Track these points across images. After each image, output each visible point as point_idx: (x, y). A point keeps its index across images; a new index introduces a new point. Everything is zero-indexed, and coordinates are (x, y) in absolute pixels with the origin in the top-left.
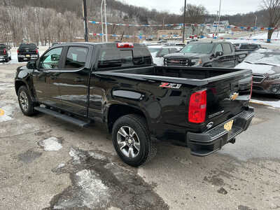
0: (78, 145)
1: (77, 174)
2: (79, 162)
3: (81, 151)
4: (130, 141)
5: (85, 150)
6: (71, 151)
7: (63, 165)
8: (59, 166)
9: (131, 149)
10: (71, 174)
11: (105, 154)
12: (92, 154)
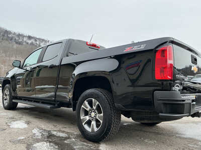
0: (43, 127)
1: (35, 145)
2: (40, 137)
3: (44, 130)
4: (93, 114)
5: (48, 129)
6: (35, 130)
7: (23, 138)
8: (19, 138)
9: (94, 123)
10: (28, 145)
11: (67, 133)
12: (54, 133)
